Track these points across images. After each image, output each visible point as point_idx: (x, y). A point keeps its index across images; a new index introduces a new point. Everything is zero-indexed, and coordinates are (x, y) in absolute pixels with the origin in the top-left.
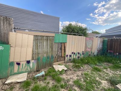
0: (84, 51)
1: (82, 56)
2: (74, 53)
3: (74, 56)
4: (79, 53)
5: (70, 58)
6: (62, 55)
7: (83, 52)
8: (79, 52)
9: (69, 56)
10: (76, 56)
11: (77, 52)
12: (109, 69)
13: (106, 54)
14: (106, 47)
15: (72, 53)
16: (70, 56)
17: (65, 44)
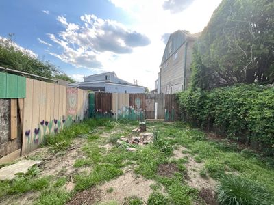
0: (64, 115)
1: (63, 125)
2: (47, 123)
3: (45, 130)
4: (56, 122)
5: (36, 138)
6: (9, 135)
7: (64, 117)
8: (56, 119)
9: (32, 134)
10: (50, 128)
11: (52, 119)
12: (104, 133)
13: (95, 116)
14: (93, 105)
15: (42, 123)
16: (37, 132)
17: (21, 101)
